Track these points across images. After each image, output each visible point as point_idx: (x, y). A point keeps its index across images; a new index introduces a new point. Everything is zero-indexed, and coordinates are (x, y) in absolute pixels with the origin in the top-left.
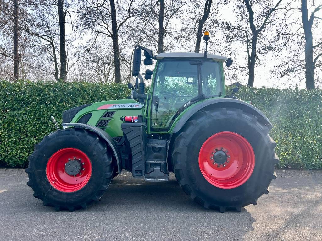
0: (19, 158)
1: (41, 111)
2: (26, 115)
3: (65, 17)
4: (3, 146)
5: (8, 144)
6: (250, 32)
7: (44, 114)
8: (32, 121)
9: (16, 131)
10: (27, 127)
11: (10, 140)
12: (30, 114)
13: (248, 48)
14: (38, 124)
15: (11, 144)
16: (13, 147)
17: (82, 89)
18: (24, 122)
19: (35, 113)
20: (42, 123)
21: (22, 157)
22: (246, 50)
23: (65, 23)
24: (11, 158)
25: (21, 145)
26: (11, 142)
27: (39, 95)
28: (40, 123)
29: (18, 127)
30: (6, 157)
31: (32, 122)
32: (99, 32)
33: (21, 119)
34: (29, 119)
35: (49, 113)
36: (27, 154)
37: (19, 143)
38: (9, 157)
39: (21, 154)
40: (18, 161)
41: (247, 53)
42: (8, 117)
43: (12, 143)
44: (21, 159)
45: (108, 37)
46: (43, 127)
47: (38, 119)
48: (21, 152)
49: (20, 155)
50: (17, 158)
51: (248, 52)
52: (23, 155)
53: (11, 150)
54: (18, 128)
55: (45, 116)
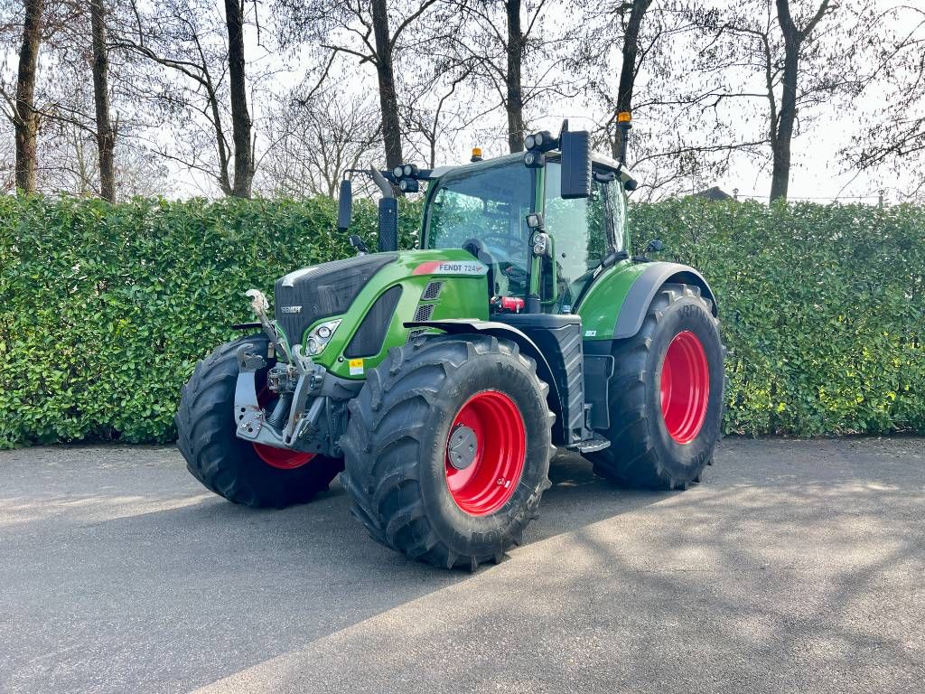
0: (153, 416)
1: (205, 285)
2: (165, 297)
3: (242, 5)
4: (107, 386)
5: (119, 379)
6: (777, 35)
7: (216, 294)
8: (181, 313)
9: (139, 344)
10: (169, 330)
11: (124, 368)
12: (175, 292)
13: (770, 86)
14: (200, 320)
15: (126, 379)
16: (133, 387)
17: (317, 220)
18: (160, 316)
19: (189, 292)
20: (211, 319)
21: (159, 415)
22: (766, 92)
23: (244, 26)
24: (129, 419)
25: (156, 383)
26: (126, 372)
27: (197, 239)
28: (205, 319)
29: (143, 330)
30: (115, 415)
31: (183, 318)
32: (336, 49)
33: (152, 309)
34: (175, 308)
35: (228, 291)
36: (172, 407)
37: (150, 376)
38: (124, 416)
39: (157, 407)
40: (149, 426)
41: (767, 100)
42: (114, 303)
43: (129, 376)
44: (156, 420)
45: (361, 62)
46: (213, 330)
47: (198, 307)
48: (156, 402)
49: (153, 410)
50: (146, 418)
51: (771, 96)
52: (163, 409)
53: (128, 397)
54: (146, 334)
55: (218, 297)
